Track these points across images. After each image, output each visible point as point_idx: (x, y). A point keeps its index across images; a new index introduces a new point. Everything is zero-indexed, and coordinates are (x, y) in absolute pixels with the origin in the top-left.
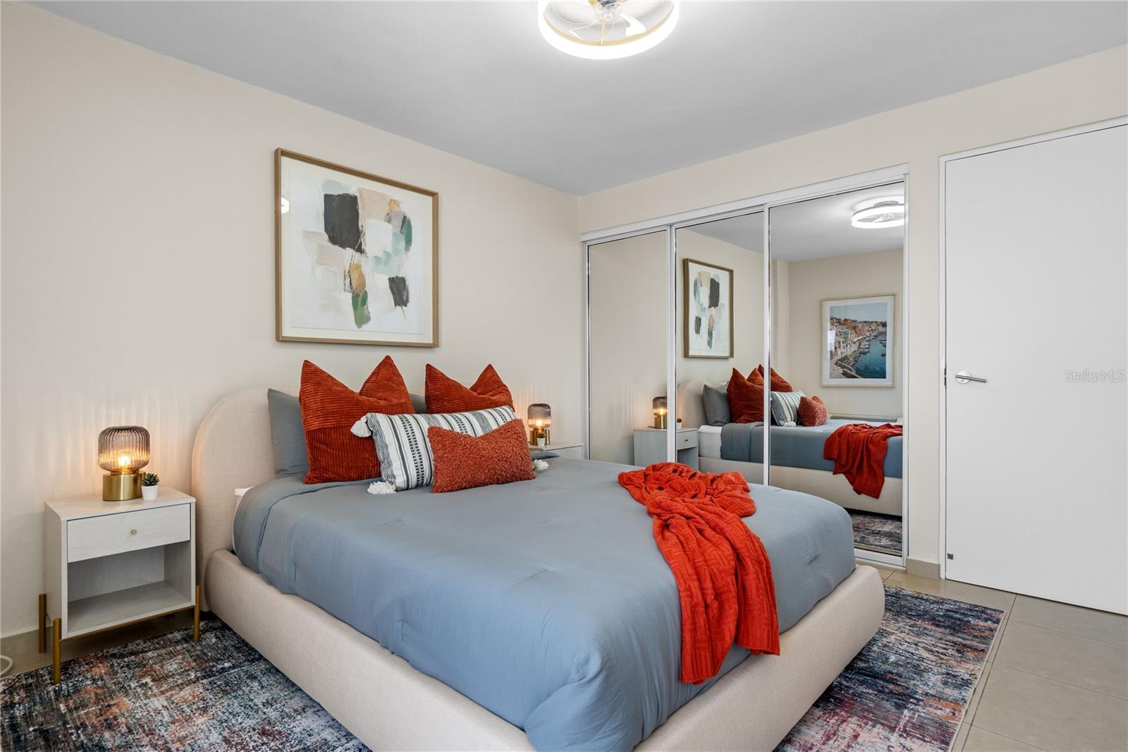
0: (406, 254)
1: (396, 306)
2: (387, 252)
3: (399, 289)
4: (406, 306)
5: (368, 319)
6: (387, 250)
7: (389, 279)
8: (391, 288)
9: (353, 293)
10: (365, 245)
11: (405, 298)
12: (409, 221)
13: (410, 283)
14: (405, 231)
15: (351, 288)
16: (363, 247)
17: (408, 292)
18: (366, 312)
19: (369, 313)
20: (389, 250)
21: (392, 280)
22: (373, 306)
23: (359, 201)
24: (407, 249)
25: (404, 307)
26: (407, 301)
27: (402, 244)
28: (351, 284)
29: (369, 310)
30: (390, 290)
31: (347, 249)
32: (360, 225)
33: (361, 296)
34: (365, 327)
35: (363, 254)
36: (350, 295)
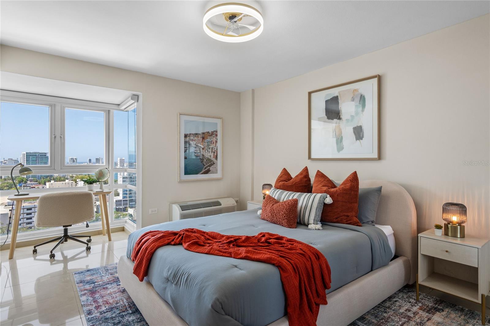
0: (362, 113)
1: (356, 140)
2: (352, 116)
3: (359, 133)
4: (362, 139)
5: (342, 148)
6: (352, 115)
7: (353, 128)
8: (354, 132)
9: (336, 138)
10: (342, 115)
11: (361, 136)
12: (364, 96)
13: (364, 128)
14: (362, 102)
15: (336, 136)
16: (341, 117)
17: (363, 133)
18: (342, 146)
19: (343, 145)
20: (353, 114)
21: (355, 129)
22: (345, 143)
23: (339, 98)
24: (363, 111)
25: (361, 140)
26: (363, 137)
27: (361, 109)
28: (336, 134)
29: (344, 144)
30: (353, 133)
31: (334, 120)
32: (339, 108)
33: (340, 139)
34: (341, 152)
35: (341, 120)
36: (335, 139)
